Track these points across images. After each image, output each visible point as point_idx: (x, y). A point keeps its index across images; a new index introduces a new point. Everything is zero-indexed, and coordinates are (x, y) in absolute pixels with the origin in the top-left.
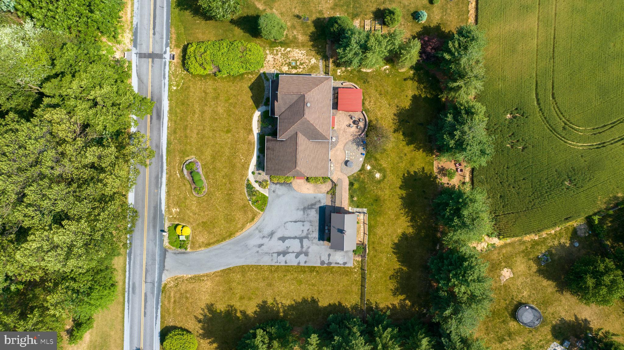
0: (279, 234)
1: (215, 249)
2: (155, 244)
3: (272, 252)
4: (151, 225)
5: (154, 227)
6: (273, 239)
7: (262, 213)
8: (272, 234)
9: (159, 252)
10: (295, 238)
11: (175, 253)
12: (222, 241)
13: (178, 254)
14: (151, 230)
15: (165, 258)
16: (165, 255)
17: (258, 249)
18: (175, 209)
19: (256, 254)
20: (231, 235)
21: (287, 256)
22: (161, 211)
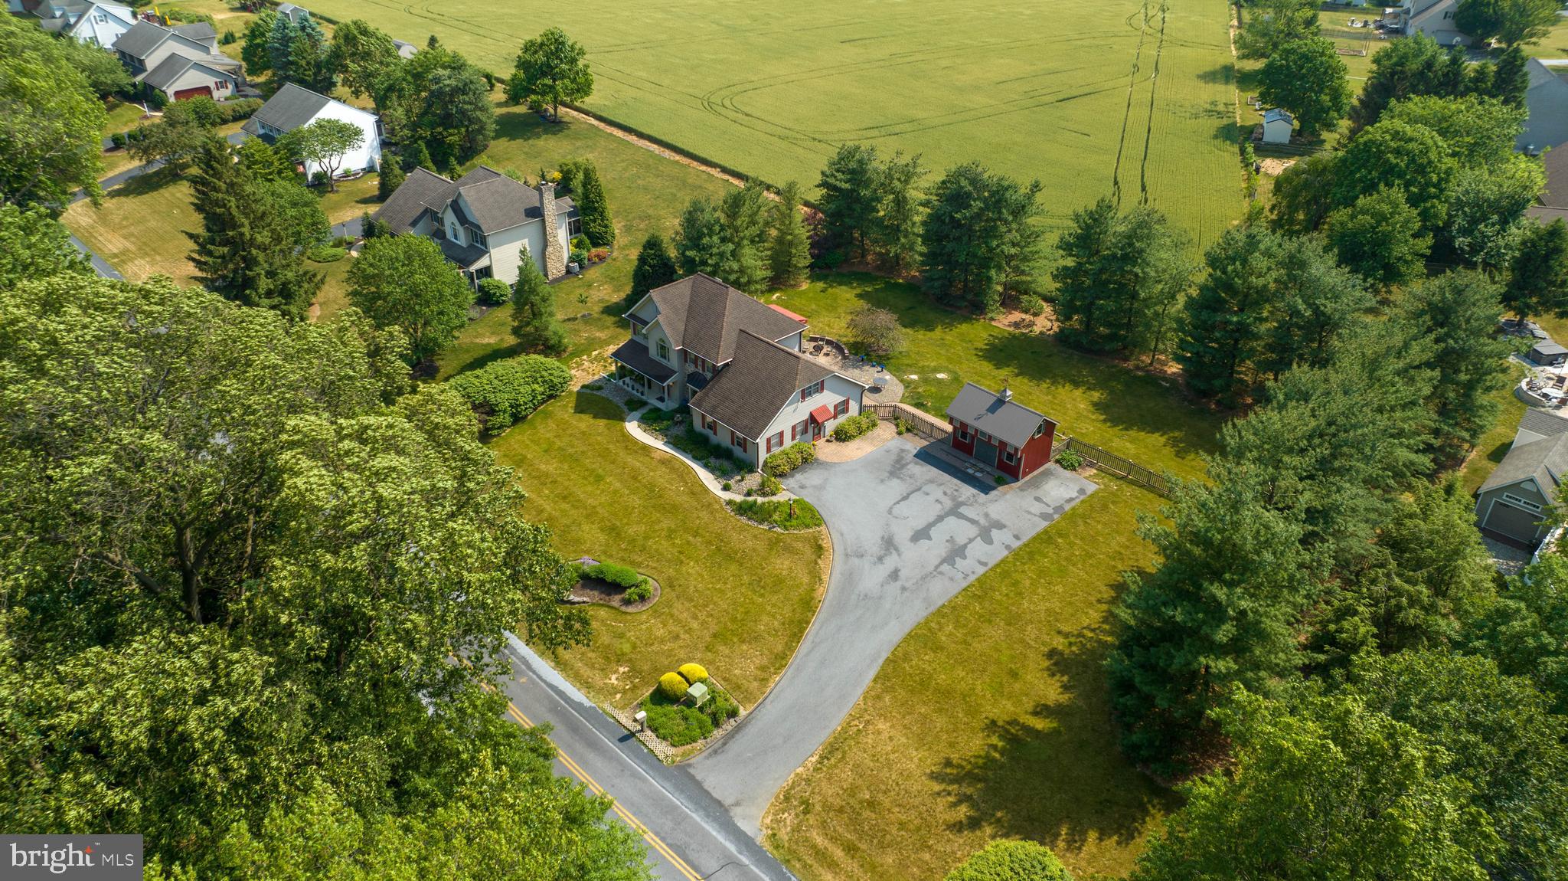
0: (902, 534)
1: (807, 654)
2: (635, 775)
3: (932, 568)
4: (579, 747)
5: (593, 745)
6: (902, 549)
7: (823, 528)
8: (889, 544)
9: (667, 785)
10: (940, 519)
11: (715, 752)
12: (802, 631)
13: (724, 744)
14: (591, 756)
15: (698, 785)
16: (692, 778)
17: (899, 584)
18: (614, 677)
19: (906, 594)
20: (808, 605)
21: (968, 552)
22: (578, 707)
